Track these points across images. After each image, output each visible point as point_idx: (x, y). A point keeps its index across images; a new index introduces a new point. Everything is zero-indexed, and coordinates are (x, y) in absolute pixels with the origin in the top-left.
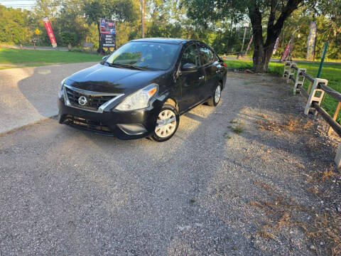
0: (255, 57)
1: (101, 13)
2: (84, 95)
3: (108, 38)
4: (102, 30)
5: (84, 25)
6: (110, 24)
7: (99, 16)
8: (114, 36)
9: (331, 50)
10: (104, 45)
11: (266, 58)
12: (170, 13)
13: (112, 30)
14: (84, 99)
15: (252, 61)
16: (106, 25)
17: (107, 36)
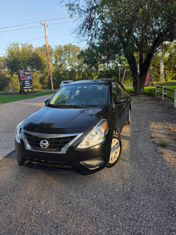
0: (135, 85)
1: (20, 66)
2: (45, 139)
3: (27, 83)
4: (22, 78)
5: (7, 76)
6: (27, 73)
7: (19, 69)
8: (31, 81)
9: (173, 75)
10: (24, 88)
11: (142, 85)
12: (66, 62)
13: (29, 77)
14: (45, 142)
15: (133, 88)
16: (24, 74)
17: (26, 81)
